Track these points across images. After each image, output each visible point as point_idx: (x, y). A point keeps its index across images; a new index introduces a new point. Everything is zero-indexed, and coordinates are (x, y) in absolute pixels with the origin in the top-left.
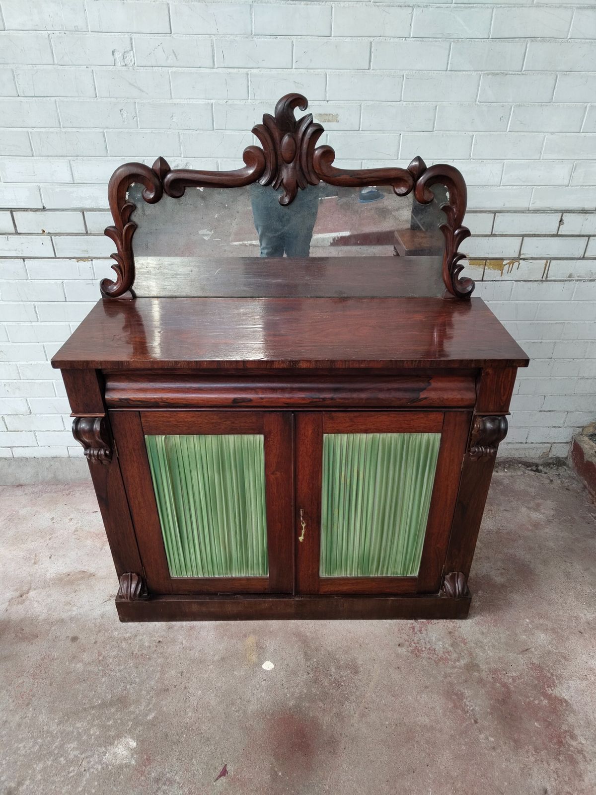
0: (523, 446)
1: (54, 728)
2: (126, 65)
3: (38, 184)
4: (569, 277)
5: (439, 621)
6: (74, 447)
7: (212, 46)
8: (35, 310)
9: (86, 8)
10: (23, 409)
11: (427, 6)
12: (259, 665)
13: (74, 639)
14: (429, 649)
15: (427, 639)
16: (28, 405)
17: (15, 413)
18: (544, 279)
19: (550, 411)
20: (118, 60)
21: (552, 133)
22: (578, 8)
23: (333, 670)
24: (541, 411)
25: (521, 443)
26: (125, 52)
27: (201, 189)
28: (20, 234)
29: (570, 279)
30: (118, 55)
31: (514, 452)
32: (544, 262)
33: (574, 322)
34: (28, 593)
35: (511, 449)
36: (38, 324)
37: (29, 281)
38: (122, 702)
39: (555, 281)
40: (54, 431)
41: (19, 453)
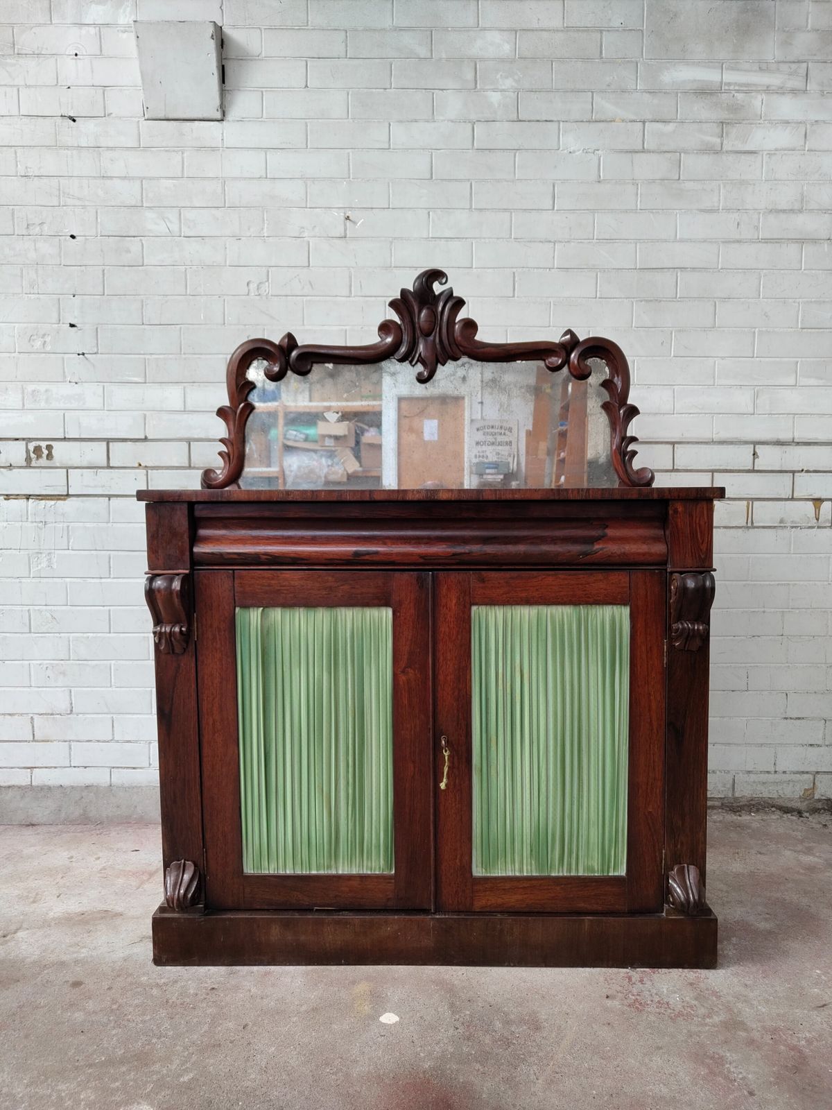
0: (772, 777)
1: (19, 1090)
2: (259, 295)
3: (145, 412)
4: (780, 523)
5: (671, 970)
6: (120, 770)
7: (350, 277)
8: (109, 562)
9: (227, 246)
10: (63, 706)
11: (568, 242)
12: (375, 1017)
13: (77, 984)
14: (659, 1002)
15: (654, 991)
16: (71, 699)
17: (50, 712)
18: (749, 525)
19: (799, 718)
20: (252, 290)
21: (723, 358)
22: (723, 242)
23: (498, 1025)
24: (786, 718)
25: (768, 772)
26: (260, 283)
27: (330, 366)
28: (112, 468)
29: (781, 525)
30: (253, 286)
31: (760, 788)
32: (745, 503)
33: (802, 583)
34: (15, 933)
35: (754, 782)
36: (109, 580)
37: (110, 525)
38: (142, 1059)
39: (764, 527)
40: (98, 741)
41: (42, 778)
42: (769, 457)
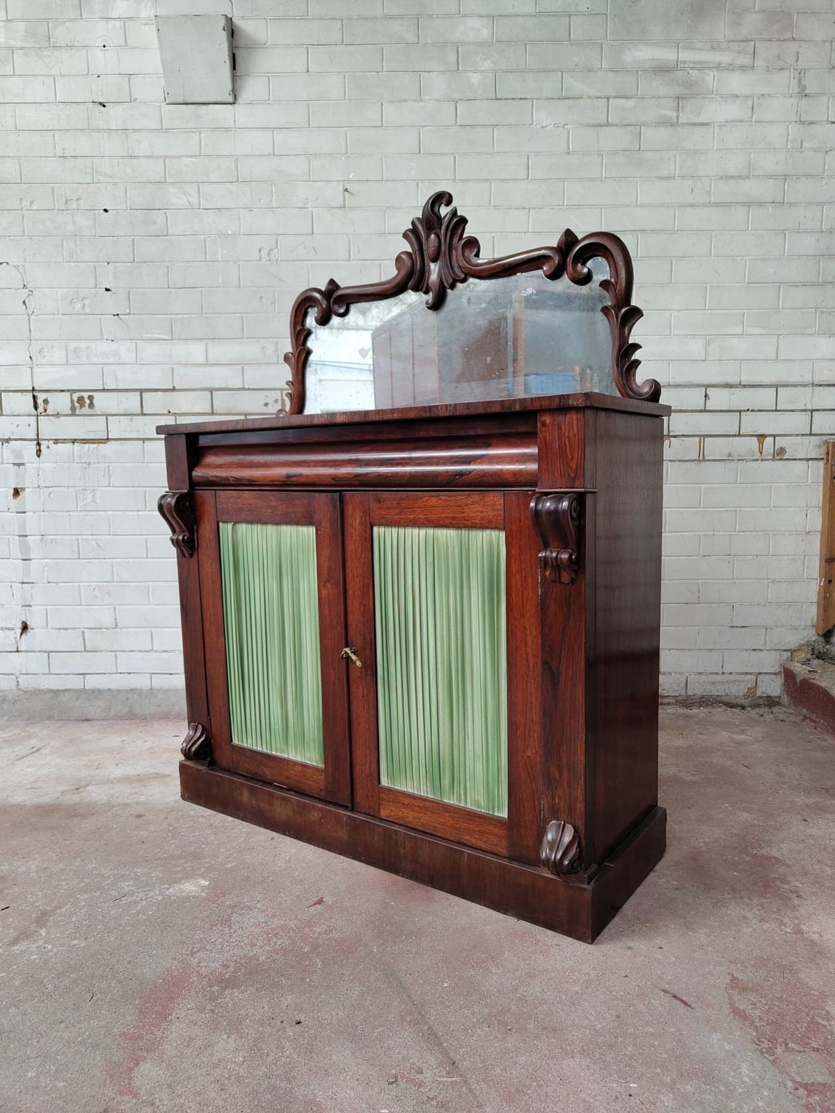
0: (719, 678)
2: (270, 260)
3: (173, 366)
4: (728, 456)
6: (159, 675)
7: (349, 243)
8: (145, 497)
9: (241, 217)
10: (109, 621)
11: (541, 208)
16: (115, 616)
17: (98, 627)
18: (701, 458)
19: (743, 627)
20: (263, 256)
21: (678, 311)
22: (678, 206)
24: (733, 627)
25: (717, 674)
26: (270, 250)
28: (145, 415)
29: (729, 459)
30: (264, 252)
31: (709, 687)
32: (698, 439)
33: (746, 509)
34: (86, 786)
35: (705, 682)
36: (145, 513)
37: (144, 464)
38: (194, 856)
39: (714, 460)
40: (140, 651)
41: (92, 682)
42: (719, 399)
